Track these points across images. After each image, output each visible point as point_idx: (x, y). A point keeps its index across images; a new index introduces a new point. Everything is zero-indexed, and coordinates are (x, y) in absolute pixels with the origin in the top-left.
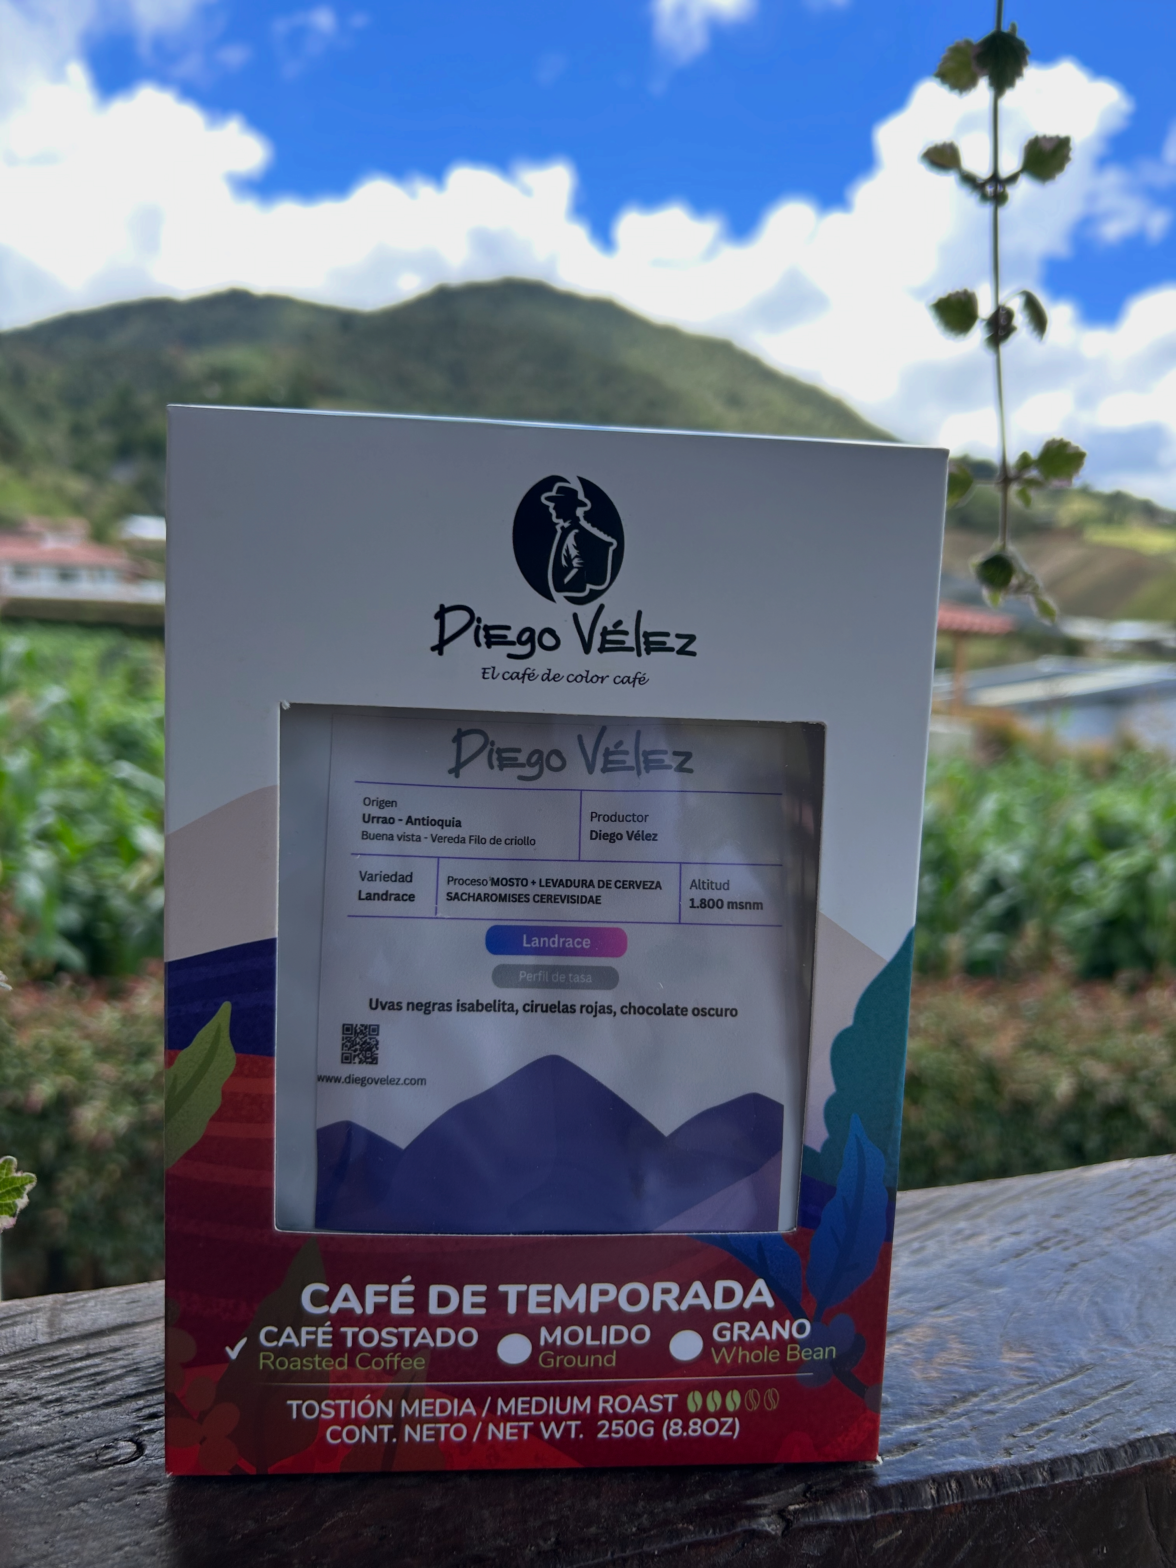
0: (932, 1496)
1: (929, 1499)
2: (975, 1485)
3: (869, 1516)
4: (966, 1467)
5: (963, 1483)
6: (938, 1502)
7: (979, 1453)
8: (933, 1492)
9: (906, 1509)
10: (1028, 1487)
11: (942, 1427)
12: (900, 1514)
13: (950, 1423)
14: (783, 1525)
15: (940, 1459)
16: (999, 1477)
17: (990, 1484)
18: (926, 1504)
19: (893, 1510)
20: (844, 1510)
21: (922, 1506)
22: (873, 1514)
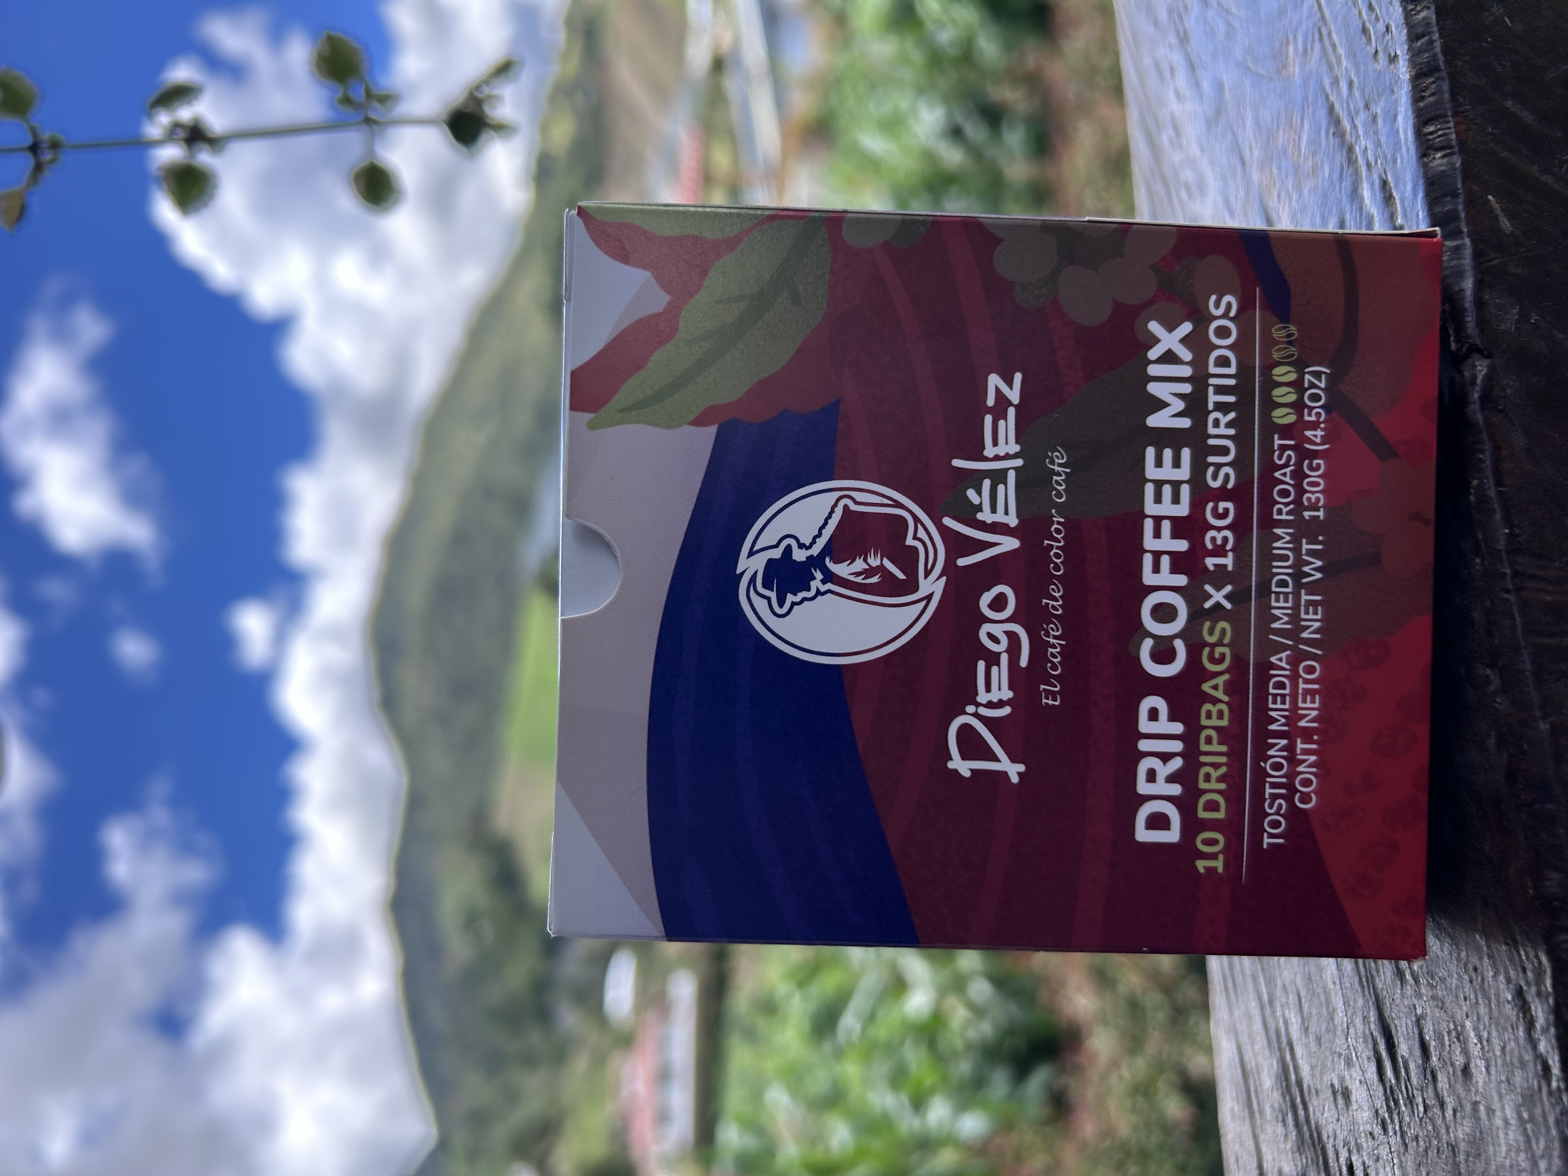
0: (1443, 157)
1: (1448, 160)
2: (1431, 99)
3: (1467, 241)
4: (1410, 112)
5: (1428, 116)
6: (1451, 147)
7: (1394, 97)
8: (1439, 155)
9: (1460, 191)
10: (1435, 29)
11: (1366, 148)
12: (1465, 198)
13: (1362, 138)
14: (1476, 356)
15: (1400, 148)
16: (1422, 68)
17: (1431, 80)
18: (1453, 164)
19: (1461, 207)
20: (1460, 274)
21: (1456, 169)
22: (1465, 235)
